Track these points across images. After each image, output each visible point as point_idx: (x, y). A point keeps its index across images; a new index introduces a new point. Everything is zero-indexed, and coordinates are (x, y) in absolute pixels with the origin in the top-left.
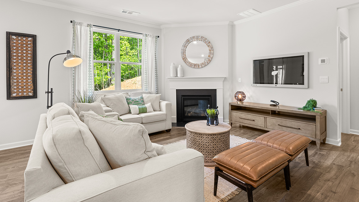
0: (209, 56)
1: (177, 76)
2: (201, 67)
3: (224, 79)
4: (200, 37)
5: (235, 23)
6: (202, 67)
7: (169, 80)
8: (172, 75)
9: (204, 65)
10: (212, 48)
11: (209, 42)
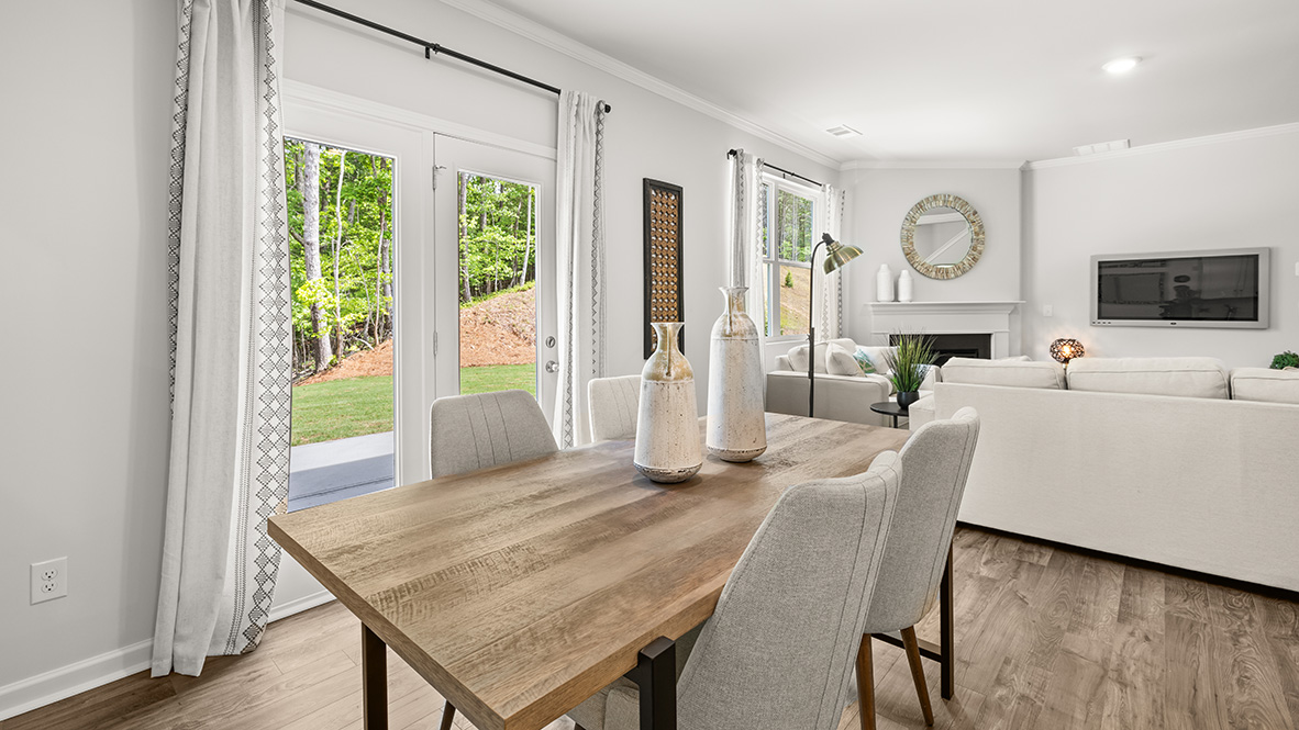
0: (974, 249)
1: (896, 299)
2: (953, 275)
3: (1013, 307)
4: (951, 199)
5: (1035, 165)
6: (957, 276)
7: (877, 309)
8: (885, 295)
9: (961, 270)
10: (981, 227)
11: (975, 213)
